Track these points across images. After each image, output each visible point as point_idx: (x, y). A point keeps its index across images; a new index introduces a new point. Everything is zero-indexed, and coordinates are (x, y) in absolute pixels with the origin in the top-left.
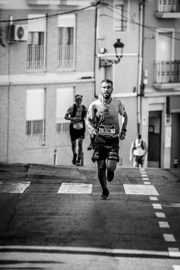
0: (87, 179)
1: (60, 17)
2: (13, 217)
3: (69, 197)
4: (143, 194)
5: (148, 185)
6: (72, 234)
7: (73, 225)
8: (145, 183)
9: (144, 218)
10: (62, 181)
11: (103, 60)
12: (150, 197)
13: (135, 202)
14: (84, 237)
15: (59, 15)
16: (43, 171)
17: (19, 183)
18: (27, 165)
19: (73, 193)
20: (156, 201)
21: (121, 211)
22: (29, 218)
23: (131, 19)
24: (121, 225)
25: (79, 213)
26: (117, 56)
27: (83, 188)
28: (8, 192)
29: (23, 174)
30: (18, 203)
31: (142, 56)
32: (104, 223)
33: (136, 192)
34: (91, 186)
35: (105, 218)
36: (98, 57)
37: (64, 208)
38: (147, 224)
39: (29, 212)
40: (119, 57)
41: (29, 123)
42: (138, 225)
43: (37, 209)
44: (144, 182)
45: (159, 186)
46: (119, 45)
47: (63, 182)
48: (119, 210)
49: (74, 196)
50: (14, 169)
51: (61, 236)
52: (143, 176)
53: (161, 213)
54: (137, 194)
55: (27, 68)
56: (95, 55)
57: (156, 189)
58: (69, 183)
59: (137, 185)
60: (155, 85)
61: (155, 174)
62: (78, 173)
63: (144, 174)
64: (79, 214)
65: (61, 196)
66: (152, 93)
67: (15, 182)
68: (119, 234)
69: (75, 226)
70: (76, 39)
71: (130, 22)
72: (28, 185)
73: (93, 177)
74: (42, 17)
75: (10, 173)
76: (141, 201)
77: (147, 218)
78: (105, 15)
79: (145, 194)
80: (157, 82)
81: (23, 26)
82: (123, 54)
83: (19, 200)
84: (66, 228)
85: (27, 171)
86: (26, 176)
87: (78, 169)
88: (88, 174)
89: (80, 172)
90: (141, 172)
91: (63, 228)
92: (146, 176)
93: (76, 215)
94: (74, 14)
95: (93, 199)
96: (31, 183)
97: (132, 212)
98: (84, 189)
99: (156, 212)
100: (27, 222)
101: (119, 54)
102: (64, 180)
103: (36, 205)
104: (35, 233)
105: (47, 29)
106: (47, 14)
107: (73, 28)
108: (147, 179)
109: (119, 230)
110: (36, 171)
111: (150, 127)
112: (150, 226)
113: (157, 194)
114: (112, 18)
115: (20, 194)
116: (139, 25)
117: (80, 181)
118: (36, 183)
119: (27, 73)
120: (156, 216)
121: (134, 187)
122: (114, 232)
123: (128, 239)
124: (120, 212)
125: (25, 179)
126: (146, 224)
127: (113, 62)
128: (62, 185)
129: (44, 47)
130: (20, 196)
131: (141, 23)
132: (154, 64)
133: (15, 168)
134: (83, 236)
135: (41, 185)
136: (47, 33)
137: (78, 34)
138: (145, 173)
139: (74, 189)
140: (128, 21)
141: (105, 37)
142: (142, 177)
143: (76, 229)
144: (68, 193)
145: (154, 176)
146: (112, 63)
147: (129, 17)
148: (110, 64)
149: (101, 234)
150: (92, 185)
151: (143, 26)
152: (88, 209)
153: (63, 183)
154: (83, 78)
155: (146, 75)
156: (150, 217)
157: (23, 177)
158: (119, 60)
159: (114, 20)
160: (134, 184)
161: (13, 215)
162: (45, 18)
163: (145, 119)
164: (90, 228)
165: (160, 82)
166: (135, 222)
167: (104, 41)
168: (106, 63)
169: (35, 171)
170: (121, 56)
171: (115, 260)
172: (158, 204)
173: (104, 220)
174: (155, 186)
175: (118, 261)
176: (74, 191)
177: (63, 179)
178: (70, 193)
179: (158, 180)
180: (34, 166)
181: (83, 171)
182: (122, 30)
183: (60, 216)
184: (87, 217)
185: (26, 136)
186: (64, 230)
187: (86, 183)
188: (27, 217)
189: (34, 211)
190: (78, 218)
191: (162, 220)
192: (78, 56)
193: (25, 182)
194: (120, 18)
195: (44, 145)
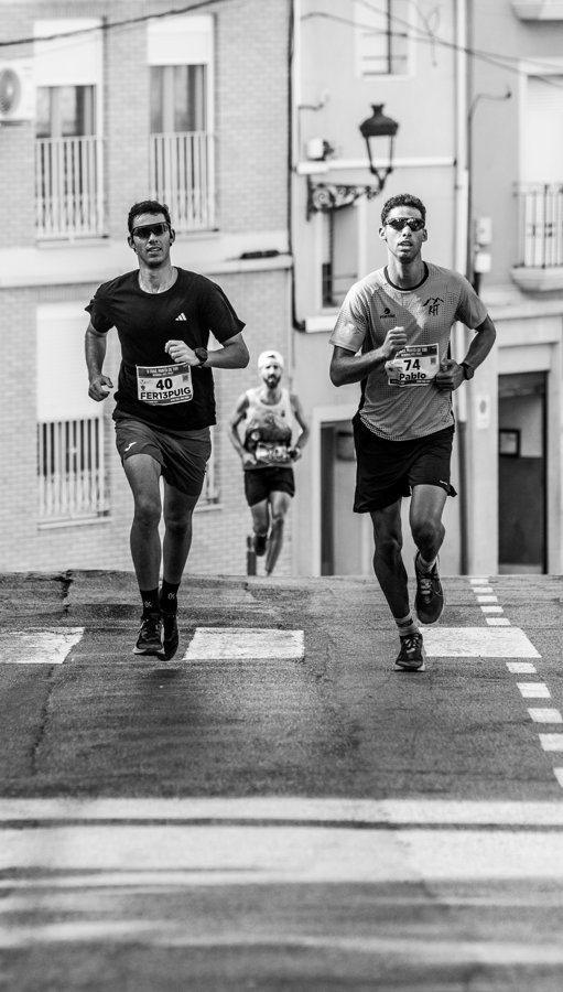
0: (283, 614)
1: (154, 27)
2: (42, 733)
3: (226, 671)
4: (484, 654)
5: (500, 629)
6: (249, 776)
7: (251, 749)
8: (490, 621)
9: (491, 726)
10: (193, 622)
11: (321, 186)
12: (508, 664)
13: (458, 679)
14: (291, 782)
15: (151, 20)
16: (122, 592)
17: (43, 631)
18: (64, 576)
19: (238, 657)
20: (532, 675)
21: (411, 707)
22: (97, 735)
23: (423, 29)
24: (413, 746)
25: (267, 716)
26: (373, 171)
27: (272, 644)
28: (9, 661)
29: (55, 605)
30: (50, 692)
31: (469, 167)
32: (356, 743)
33: (459, 651)
34: (298, 635)
35: (357, 728)
36: (301, 176)
37: (212, 703)
38: (501, 741)
39: (93, 717)
40: (382, 174)
41: (47, 430)
42: (470, 745)
43: (121, 708)
44: (487, 620)
45: (540, 630)
46: (378, 126)
47: (201, 625)
48: (402, 705)
49: (243, 667)
50: (19, 590)
51: (213, 782)
52: (481, 599)
53: (547, 710)
54: (463, 654)
55: (37, 224)
56: (290, 168)
57: (532, 639)
58: (220, 629)
59: (462, 629)
60: (519, 274)
61: (524, 594)
62: (249, 598)
63: (485, 594)
64: (267, 720)
65: (197, 668)
66: (509, 304)
67: (31, 631)
68: (408, 771)
69: (258, 754)
70: (217, 108)
71: (419, 40)
72: (76, 639)
73: (302, 608)
74: (88, 31)
75: (6, 601)
76: (477, 676)
77: (500, 725)
78: (324, 15)
79: (489, 656)
80: (528, 262)
81: (16, 66)
82: (396, 162)
83: (53, 684)
84: (229, 759)
85: (66, 595)
86: (66, 611)
87: (247, 584)
88: (284, 599)
89: (254, 595)
90: (476, 590)
91: (217, 761)
92: (494, 599)
93: (259, 721)
94: (207, 13)
95: (311, 674)
96: (87, 630)
97: (449, 707)
98: (275, 646)
99: (529, 706)
100: (94, 747)
101: (381, 162)
102: (201, 621)
103: (114, 697)
104: (126, 776)
105: (106, 76)
106: (105, 19)
107: (203, 66)
108: (499, 610)
109: (405, 762)
110: (99, 595)
111: (504, 436)
112: (511, 747)
113: (535, 654)
114: (352, 24)
115: (52, 667)
116: (455, 47)
117: (259, 622)
118: (103, 630)
119: (37, 243)
120: (529, 720)
121: (450, 634)
122: (389, 767)
123: (437, 786)
124: (405, 710)
125: (64, 620)
126: (497, 743)
127: (360, 190)
128: (197, 635)
129: (95, 142)
130: (55, 673)
131: (462, 43)
132: (515, 195)
133: (22, 587)
134: (288, 779)
135: (123, 637)
136: (106, 89)
137: (222, 90)
138: (490, 590)
139: (240, 647)
140: (412, 34)
141: (327, 98)
142: (479, 606)
143: (263, 760)
144: (221, 657)
145: (521, 600)
146: (357, 196)
147: (413, 18)
148: (350, 198)
149: (348, 773)
150: (302, 632)
151: (469, 52)
152: (296, 704)
153: (198, 629)
154: (245, 256)
155: (484, 238)
156: (509, 723)
157: (54, 614)
158: (382, 184)
159: (359, 31)
160: (449, 626)
161: (42, 728)
162: (99, 33)
163: (483, 406)
164: (310, 758)
165: (539, 262)
166: (458, 738)
167: (320, 113)
168: (332, 198)
169: (94, 593)
170: (389, 170)
171: (399, 843)
172: (537, 685)
173: (355, 735)
174: (526, 629)
175: (408, 845)
176: (240, 651)
177: (197, 617)
178: (226, 657)
179: (538, 611)
180: (88, 576)
181: (264, 590)
182: (390, 71)
183: (201, 725)
184: (295, 727)
185: (38, 481)
186: (222, 766)
187: (280, 627)
188: (89, 732)
189: (109, 715)
190: (264, 730)
191: (553, 729)
192: (224, 175)
193: (66, 630)
194: (382, 24)
195: (106, 513)
